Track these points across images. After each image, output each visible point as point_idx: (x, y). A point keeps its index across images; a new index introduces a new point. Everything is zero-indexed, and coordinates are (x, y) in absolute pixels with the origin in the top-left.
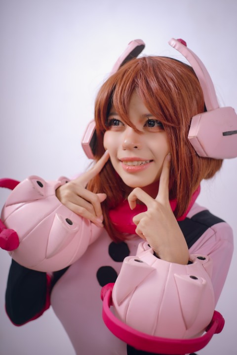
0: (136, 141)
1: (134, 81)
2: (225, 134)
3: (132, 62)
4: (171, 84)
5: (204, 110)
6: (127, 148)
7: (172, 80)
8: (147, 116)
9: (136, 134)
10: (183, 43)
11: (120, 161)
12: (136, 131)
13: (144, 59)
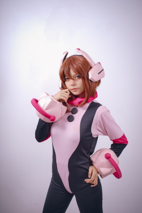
0: (74, 83)
1: (69, 66)
2: (99, 74)
3: (65, 60)
4: (80, 65)
5: (91, 68)
6: (72, 85)
7: (80, 63)
8: (75, 75)
9: (74, 81)
10: (79, 49)
11: (71, 90)
12: (73, 80)
13: (70, 58)
